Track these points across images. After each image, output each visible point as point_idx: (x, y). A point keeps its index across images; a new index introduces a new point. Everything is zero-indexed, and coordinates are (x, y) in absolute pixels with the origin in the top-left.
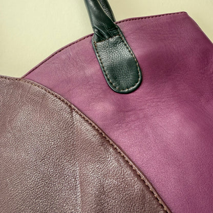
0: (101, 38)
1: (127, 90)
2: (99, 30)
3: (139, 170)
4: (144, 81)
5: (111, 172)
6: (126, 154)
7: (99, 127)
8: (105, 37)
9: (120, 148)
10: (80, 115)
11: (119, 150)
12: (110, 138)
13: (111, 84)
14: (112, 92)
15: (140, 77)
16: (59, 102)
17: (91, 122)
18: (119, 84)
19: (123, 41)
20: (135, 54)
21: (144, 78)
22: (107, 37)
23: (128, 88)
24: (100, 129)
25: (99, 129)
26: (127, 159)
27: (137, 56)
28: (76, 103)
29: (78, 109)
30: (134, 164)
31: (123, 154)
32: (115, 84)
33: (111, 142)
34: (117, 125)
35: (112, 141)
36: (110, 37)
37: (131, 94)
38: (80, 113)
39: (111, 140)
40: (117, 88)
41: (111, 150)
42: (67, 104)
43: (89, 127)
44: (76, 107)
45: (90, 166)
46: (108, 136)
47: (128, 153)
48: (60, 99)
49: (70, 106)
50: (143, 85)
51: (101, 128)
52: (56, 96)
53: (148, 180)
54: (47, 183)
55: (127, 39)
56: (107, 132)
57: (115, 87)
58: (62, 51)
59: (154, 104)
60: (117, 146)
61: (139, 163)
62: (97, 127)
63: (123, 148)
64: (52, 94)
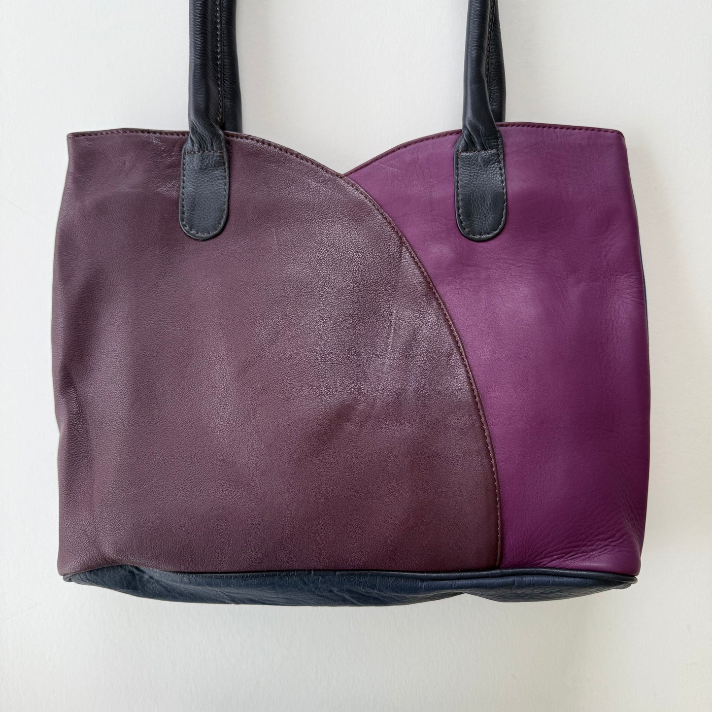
0: (470, 146)
1: (478, 237)
2: (470, 134)
3: (457, 331)
4: (505, 230)
5: (427, 325)
6: (448, 313)
7: (428, 275)
8: (475, 147)
9: (444, 304)
10: (411, 254)
11: (443, 306)
12: (437, 291)
13: (461, 222)
14: (458, 234)
15: (502, 224)
16: (389, 230)
17: (421, 266)
18: (471, 226)
19: (499, 162)
20: (509, 188)
21: (507, 226)
22: (478, 147)
23: (481, 235)
24: (429, 277)
25: (427, 277)
26: (448, 317)
27: (509, 192)
28: (409, 236)
29: (410, 245)
30: (454, 325)
31: (445, 311)
32: (466, 225)
33: (437, 296)
34: (450, 278)
35: (439, 295)
36: (484, 148)
37: (482, 244)
38: (410, 249)
39: (438, 293)
40: (467, 230)
41: (435, 304)
42: (397, 232)
43: (417, 271)
44: (407, 241)
45: (408, 313)
46: (435, 288)
47: (451, 312)
48: (390, 223)
49: (400, 238)
50: (503, 237)
51: (431, 276)
52: (386, 218)
53: (462, 343)
54: (362, 315)
55: (507, 159)
56: (435, 282)
57: (465, 229)
58: (408, 148)
59: (505, 265)
60: (443, 301)
61: (459, 325)
62: (426, 274)
63: (448, 306)
64: (382, 214)
